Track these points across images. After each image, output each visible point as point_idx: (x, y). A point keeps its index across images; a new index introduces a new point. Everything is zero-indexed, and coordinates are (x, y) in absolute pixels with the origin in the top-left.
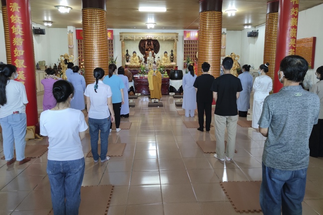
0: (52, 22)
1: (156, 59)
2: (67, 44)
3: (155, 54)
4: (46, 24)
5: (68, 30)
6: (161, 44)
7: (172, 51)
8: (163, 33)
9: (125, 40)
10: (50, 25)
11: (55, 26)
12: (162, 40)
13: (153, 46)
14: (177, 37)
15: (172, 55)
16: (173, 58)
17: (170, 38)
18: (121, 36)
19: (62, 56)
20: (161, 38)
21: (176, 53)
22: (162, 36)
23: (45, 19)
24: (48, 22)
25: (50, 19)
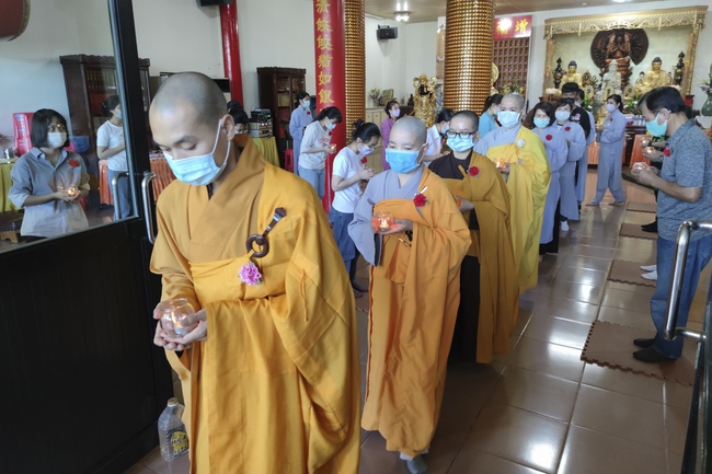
0: (409, 13)
1: (634, 78)
2: (435, 54)
3: (632, 64)
4: (399, 18)
5: (439, 25)
6: (652, 40)
7: (682, 55)
8: (657, 11)
9: (557, 37)
10: (406, 18)
11: (415, 19)
12: (655, 29)
13: (628, 46)
14: (701, 16)
15: (681, 66)
16: (681, 74)
17: (678, 22)
18: (547, 28)
19: (416, 79)
20: (652, 25)
21: (692, 61)
22: (656, 20)
23: (398, 8)
24: (402, 13)
25: (406, 8)
